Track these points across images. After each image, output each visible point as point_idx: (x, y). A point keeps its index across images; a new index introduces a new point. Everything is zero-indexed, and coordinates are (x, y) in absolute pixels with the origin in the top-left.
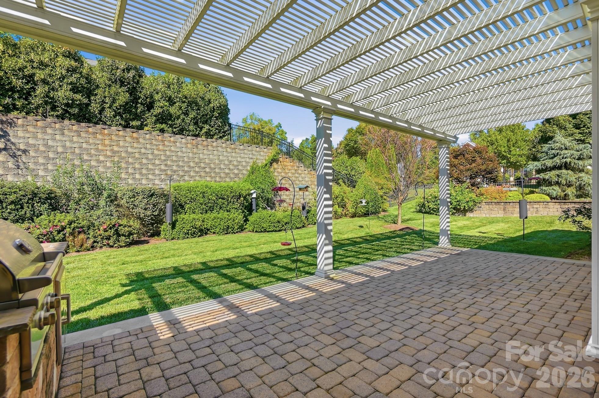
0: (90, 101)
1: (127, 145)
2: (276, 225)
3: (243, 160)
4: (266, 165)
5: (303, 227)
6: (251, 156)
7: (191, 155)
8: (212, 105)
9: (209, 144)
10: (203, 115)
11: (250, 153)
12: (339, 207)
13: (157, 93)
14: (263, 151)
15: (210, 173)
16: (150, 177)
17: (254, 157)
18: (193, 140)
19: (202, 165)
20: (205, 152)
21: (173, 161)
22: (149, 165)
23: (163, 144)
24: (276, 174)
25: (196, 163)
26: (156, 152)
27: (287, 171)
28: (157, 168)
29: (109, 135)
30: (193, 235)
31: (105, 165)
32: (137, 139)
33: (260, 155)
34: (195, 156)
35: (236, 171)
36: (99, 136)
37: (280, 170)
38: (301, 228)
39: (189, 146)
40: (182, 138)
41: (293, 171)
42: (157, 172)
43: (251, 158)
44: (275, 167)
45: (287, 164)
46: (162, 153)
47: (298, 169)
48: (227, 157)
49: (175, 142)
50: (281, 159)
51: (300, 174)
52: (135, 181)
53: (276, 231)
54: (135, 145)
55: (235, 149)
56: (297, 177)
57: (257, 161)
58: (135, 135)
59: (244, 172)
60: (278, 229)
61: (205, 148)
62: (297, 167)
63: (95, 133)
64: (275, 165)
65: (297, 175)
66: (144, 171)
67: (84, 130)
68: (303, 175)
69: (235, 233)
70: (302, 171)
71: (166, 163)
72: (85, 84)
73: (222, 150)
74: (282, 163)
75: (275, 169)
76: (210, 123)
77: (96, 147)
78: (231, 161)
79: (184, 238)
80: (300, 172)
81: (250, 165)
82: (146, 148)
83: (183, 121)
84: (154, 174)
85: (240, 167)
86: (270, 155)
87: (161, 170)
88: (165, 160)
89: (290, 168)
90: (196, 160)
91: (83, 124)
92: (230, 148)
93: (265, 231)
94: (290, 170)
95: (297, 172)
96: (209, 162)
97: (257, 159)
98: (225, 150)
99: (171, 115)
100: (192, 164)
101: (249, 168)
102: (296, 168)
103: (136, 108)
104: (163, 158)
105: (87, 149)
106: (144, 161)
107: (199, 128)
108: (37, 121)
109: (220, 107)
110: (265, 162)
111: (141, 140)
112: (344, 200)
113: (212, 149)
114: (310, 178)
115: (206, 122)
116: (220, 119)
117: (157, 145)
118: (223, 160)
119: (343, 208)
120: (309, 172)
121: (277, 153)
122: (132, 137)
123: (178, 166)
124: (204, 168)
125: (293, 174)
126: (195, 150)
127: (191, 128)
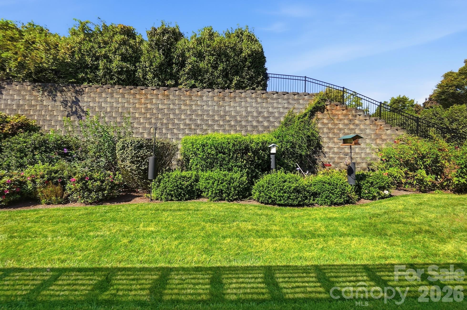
0: (136, 67)
1: (158, 102)
2: (293, 196)
3: (275, 110)
4: (305, 115)
5: (346, 203)
6: (286, 105)
7: (216, 108)
8: (244, 54)
9: (237, 96)
10: (233, 66)
11: (285, 102)
12: (428, 174)
13: (189, 51)
14: (304, 99)
15: (235, 126)
16: (175, 131)
17: (291, 106)
18: (220, 92)
19: (228, 118)
20: (232, 104)
21: (197, 115)
22: (175, 120)
23: (190, 98)
24: (319, 125)
25: (221, 117)
26: (183, 107)
27: (336, 122)
28: (182, 122)
29: (146, 94)
30: (180, 197)
31: (139, 121)
32: (168, 96)
33: (299, 103)
34: (220, 109)
35: (266, 124)
36: (138, 96)
37: (325, 121)
38: (341, 204)
39: (216, 99)
40: (209, 92)
41: (346, 121)
42: (182, 127)
43: (287, 108)
44: (319, 117)
45: (337, 113)
46: (188, 108)
47: (354, 118)
48: (257, 108)
49: (201, 96)
50: (328, 107)
51: (357, 125)
52: (161, 135)
53: (292, 205)
54: (166, 102)
55: (266, 98)
56: (352, 129)
57: (295, 111)
58: (166, 93)
59: (276, 124)
60: (296, 203)
61: (232, 100)
62: (353, 115)
63: (135, 94)
64: (319, 115)
65: (352, 127)
66: (170, 126)
67: (127, 92)
68: (362, 127)
69: (232, 201)
70: (361, 121)
71: (191, 117)
72: (133, 54)
73: (251, 101)
74: (329, 112)
75: (318, 119)
76: (242, 74)
77: (134, 106)
78: (260, 113)
79: (167, 200)
80: (357, 122)
81: (284, 115)
82: (174, 104)
83: (212, 75)
84: (179, 129)
85: (271, 119)
86: (312, 103)
87: (185, 124)
88: (190, 115)
89: (341, 117)
90: (222, 113)
91: (127, 87)
92: (261, 98)
93: (274, 203)
94: (341, 120)
95: (353, 122)
96: (235, 114)
97: (294, 108)
98: (254, 101)
99: (200, 71)
100: (216, 118)
101: (282, 120)
102: (350, 117)
103: (172, 69)
104: (189, 112)
105: (127, 108)
106: (172, 116)
107: (229, 80)
108: (97, 88)
109: (253, 55)
110: (304, 111)
111: (171, 97)
112: (438, 162)
113: (240, 100)
114: (374, 130)
115: (237, 73)
116: (253, 69)
117: (184, 101)
118: (251, 112)
119: (437, 175)
120: (372, 122)
121: (322, 100)
122: (164, 95)
123: (202, 120)
124: (229, 121)
125: (347, 125)
126: (221, 103)
127: (220, 80)
